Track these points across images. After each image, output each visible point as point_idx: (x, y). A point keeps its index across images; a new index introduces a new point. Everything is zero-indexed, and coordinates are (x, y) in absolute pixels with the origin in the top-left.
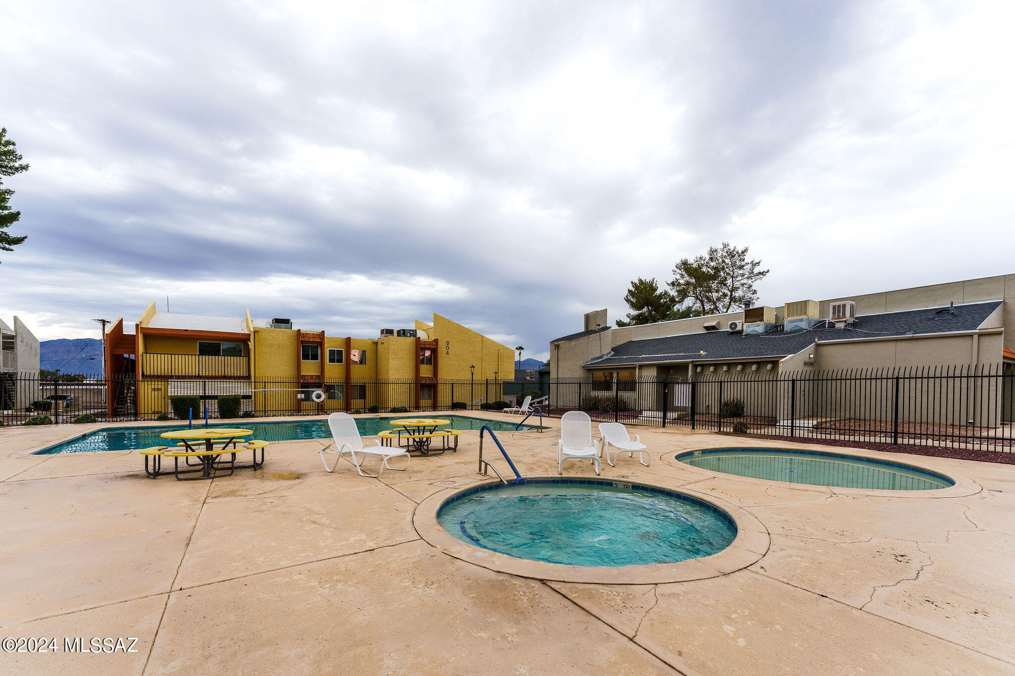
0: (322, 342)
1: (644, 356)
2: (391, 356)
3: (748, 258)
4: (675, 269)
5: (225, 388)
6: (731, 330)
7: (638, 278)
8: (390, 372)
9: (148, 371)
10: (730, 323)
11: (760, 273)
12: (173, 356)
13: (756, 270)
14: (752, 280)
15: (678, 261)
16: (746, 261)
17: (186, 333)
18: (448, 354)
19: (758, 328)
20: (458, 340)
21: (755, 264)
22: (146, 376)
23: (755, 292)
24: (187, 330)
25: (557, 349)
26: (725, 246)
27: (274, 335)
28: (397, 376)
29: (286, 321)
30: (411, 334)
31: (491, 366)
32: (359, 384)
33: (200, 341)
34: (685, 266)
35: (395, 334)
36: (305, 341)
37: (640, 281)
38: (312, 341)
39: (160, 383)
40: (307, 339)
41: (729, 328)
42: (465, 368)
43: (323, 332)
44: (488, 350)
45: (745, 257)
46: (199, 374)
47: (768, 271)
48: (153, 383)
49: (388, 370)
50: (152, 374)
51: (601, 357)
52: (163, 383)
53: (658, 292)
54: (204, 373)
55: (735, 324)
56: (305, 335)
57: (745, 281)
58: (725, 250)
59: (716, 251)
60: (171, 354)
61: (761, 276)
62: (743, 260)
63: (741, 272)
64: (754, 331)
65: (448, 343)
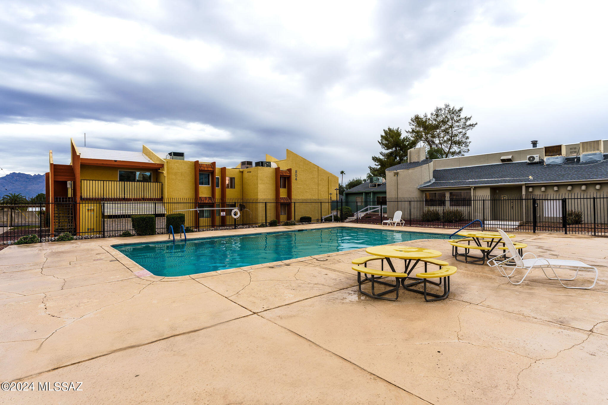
0: (214, 171)
1: (470, 180)
2: (259, 182)
3: (463, 115)
4: (411, 121)
5: (146, 208)
6: (529, 162)
7: (388, 127)
8: (259, 194)
9: (85, 195)
10: (528, 156)
11: (470, 125)
12: (105, 182)
13: (468, 123)
14: (465, 130)
15: (413, 117)
16: (461, 117)
17: (116, 163)
18: (297, 180)
19: (557, 159)
20: (303, 169)
21: (467, 119)
22: (84, 199)
23: (467, 138)
24: (116, 161)
25: (396, 175)
26: (447, 106)
27: (178, 165)
28: (264, 197)
29: (181, 155)
30: (267, 165)
31: (324, 189)
32: (230, 204)
33: (120, 170)
34: (417, 120)
35: (254, 165)
36: (202, 170)
37: (389, 129)
38: (207, 170)
39: (92, 205)
40: (202, 168)
41: (528, 160)
42: (307, 191)
43: (215, 163)
44: (322, 177)
45: (460, 114)
46: (125, 197)
47: (476, 124)
48: (90, 205)
49: (257, 193)
50: (88, 197)
51: (430, 182)
52: (95, 204)
53: (402, 137)
54: (128, 196)
55: (534, 158)
56: (201, 165)
57: (460, 130)
58: (447, 109)
59: (441, 109)
60: (104, 181)
61: (471, 127)
62: (460, 116)
63: (457, 124)
64: (553, 162)
65: (296, 172)
